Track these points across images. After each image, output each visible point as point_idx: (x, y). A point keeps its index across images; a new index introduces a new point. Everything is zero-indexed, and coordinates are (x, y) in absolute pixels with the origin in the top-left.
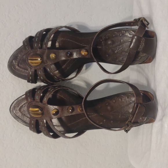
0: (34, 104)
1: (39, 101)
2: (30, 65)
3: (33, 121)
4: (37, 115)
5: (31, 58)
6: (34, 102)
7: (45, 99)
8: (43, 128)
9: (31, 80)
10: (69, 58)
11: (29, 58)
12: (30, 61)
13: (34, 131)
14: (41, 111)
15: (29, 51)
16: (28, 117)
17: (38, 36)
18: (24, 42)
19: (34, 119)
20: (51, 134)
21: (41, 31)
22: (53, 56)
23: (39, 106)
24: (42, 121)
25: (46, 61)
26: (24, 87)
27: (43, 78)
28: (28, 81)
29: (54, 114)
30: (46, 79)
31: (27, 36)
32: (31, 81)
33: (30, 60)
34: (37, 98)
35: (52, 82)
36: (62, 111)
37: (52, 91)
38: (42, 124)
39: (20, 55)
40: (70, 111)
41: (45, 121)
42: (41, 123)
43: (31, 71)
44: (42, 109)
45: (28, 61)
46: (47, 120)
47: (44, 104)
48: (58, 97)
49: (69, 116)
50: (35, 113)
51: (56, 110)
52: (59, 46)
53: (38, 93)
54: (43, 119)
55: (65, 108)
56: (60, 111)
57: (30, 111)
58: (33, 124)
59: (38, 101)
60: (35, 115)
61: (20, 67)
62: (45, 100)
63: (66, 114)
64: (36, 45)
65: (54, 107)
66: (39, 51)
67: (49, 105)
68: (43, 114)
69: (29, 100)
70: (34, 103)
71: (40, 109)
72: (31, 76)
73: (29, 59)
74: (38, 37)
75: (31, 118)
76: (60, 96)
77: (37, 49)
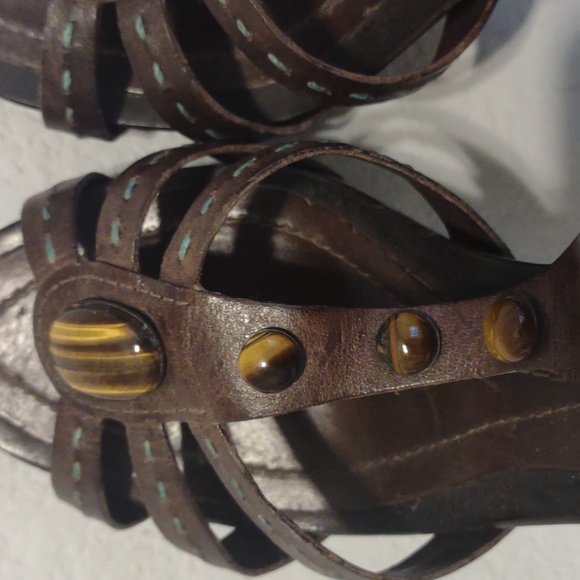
0: (85, 292)
1: (130, 259)
3: (78, 434)
4: (114, 381)
6: (91, 271)
7: (186, 243)
8: (161, 487)
9: (73, 100)
13: (87, 509)
14: (145, 346)
16: (42, 398)
19: (85, 418)
20: (221, 531)
23: (132, 301)
24: (151, 435)
26: (21, 170)
27: (166, 77)
28: (53, 119)
29: (258, 380)
30: (195, 85)
32: (69, 112)
34: (115, 238)
35: (238, 120)
36: (329, 350)
37: (249, 174)
38: (149, 458)
40: (405, 349)
41: (175, 430)
42: (142, 451)
44: (152, 331)
46: (193, 425)
47: (177, 288)
48: (280, 241)
49: (391, 395)
50: (98, 364)
51: (275, 344)
53: (127, 195)
54: (162, 419)
55: (354, 327)
56: (314, 350)
57: (55, 351)
58: (78, 456)
59: (123, 263)
60: (92, 381)
62: (182, 253)
63: (366, 380)
65: (266, 310)
67: (213, 300)
68: (159, 373)
69: (51, 258)
70: (88, 282)
71: (136, 327)
72: (70, 60)
75: (67, 407)
76: (300, 235)
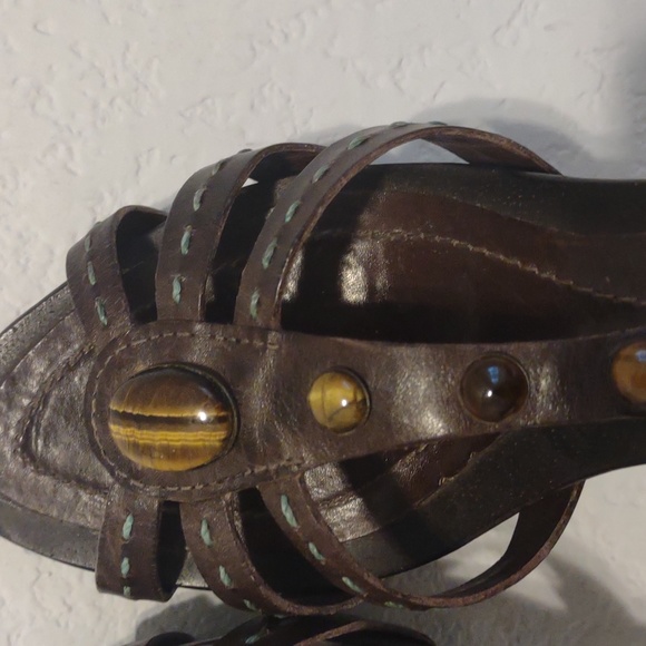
2: (126, 465)
5: (132, 401)
9: (131, 581)
10: (492, 427)
11: (113, 407)
12: (119, 432)
15: (114, 334)
17: (196, 207)
18: (74, 263)
21: (223, 164)
22: (334, 398)
25: (269, 436)
31: (107, 209)
32: (126, 588)
33: (126, 418)
39: (39, 367)
43: (127, 512)
45: (104, 423)
52: (371, 289)
61: (43, 466)
64: (176, 291)
66: (203, 345)
73: (116, 412)
74: (197, 220)
77: (187, 324)
